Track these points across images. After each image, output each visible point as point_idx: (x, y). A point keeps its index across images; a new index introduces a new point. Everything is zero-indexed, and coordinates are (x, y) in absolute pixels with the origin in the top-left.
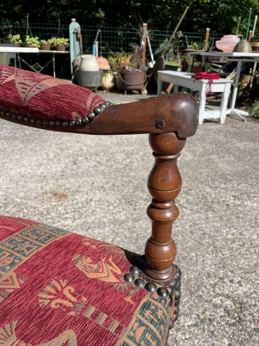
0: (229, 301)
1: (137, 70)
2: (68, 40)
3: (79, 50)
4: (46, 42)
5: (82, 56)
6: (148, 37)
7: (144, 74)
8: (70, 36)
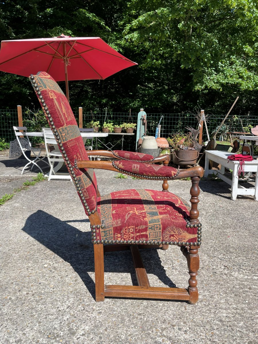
1: (191, 148)
2: (136, 124)
3: (144, 132)
4: (119, 127)
5: (144, 137)
6: (205, 120)
7: (197, 151)
8: (138, 121)
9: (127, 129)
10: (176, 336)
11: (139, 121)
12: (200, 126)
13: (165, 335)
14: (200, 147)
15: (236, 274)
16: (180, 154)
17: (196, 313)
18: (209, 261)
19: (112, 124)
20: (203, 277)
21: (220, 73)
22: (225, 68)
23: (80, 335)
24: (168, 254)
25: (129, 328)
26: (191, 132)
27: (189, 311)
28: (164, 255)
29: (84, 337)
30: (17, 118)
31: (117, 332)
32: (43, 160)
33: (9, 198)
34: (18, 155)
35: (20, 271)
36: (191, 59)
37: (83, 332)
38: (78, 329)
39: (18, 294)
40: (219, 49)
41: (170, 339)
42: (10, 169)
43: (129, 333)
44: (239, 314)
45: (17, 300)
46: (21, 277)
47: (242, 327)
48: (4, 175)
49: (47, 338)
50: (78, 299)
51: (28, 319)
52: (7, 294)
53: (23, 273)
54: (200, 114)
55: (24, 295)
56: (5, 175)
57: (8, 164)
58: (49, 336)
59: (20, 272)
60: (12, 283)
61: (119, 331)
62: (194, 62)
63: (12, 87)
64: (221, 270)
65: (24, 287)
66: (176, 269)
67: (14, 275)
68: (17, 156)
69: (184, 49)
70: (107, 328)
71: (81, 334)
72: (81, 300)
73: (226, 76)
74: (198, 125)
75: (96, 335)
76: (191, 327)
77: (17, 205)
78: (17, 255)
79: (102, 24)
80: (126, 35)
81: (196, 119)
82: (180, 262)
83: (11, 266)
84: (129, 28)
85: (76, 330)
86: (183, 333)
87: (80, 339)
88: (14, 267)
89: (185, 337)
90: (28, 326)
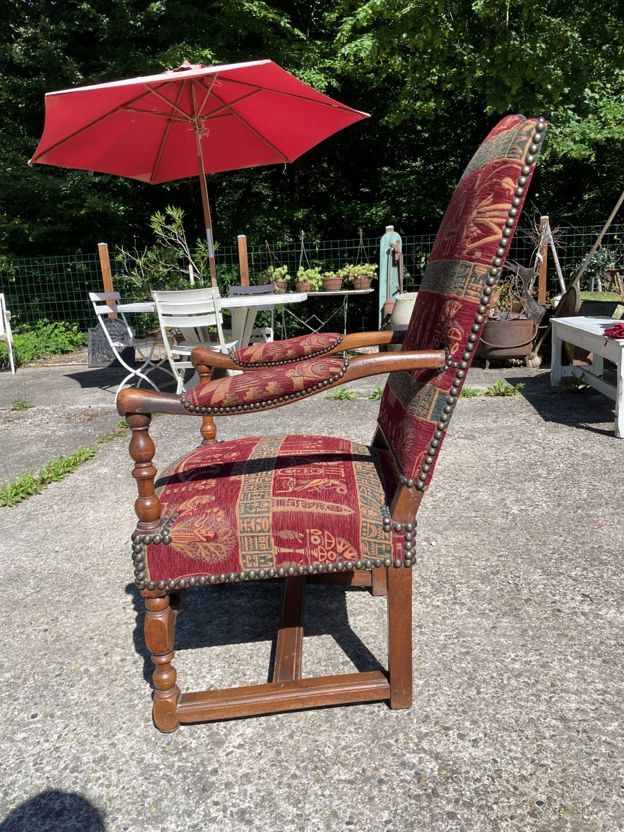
0: (433, 763)
1: (516, 316)
2: (377, 266)
3: (397, 284)
4: (334, 275)
5: (398, 296)
6: (552, 242)
7: (532, 322)
8: (381, 258)
9: (356, 278)
10: (451, 752)
11: (384, 259)
12: (541, 256)
13: (426, 748)
14: (542, 311)
15: (611, 613)
16: (490, 331)
17: (502, 702)
18: (545, 585)
19: (317, 269)
20: (528, 621)
21: (590, 116)
22: (601, 104)
23: (234, 747)
24: (446, 571)
25: (343, 733)
26: (515, 274)
27: (486, 696)
28: (436, 572)
29: (243, 751)
30: (100, 273)
31: (316, 741)
32: (161, 366)
33: (86, 455)
34: (108, 358)
35: (108, 612)
36: (509, 89)
37: (239, 741)
38: (229, 734)
39: (104, 661)
40: (585, 56)
41: (437, 757)
42: (90, 392)
43: (343, 743)
44: (609, 704)
45: (100, 673)
46: (109, 625)
47: (613, 734)
48: (76, 407)
49: (162, 753)
50: (231, 671)
51: (122, 713)
52: (79, 661)
53: (114, 617)
54: (538, 227)
55: (116, 664)
56: (80, 407)
57: (86, 380)
58: (167, 749)
59: (109, 615)
60: (92, 638)
61: (321, 739)
62: (518, 94)
63: (84, 200)
64: (573, 605)
65: (116, 646)
66: (463, 603)
67: (95, 621)
68: (105, 361)
69: (492, 65)
70: (293, 732)
71: (236, 744)
72: (237, 673)
73: (605, 124)
74: (535, 256)
75: (269, 748)
76: (489, 732)
77: (104, 470)
78: (103, 578)
79: (282, 23)
80: (343, 45)
81: (529, 240)
82: (473, 588)
83: (90, 602)
84: (350, 27)
85: (225, 735)
86: (467, 744)
87: (233, 754)
88: (96, 605)
89: (473, 754)
90: (121, 728)
